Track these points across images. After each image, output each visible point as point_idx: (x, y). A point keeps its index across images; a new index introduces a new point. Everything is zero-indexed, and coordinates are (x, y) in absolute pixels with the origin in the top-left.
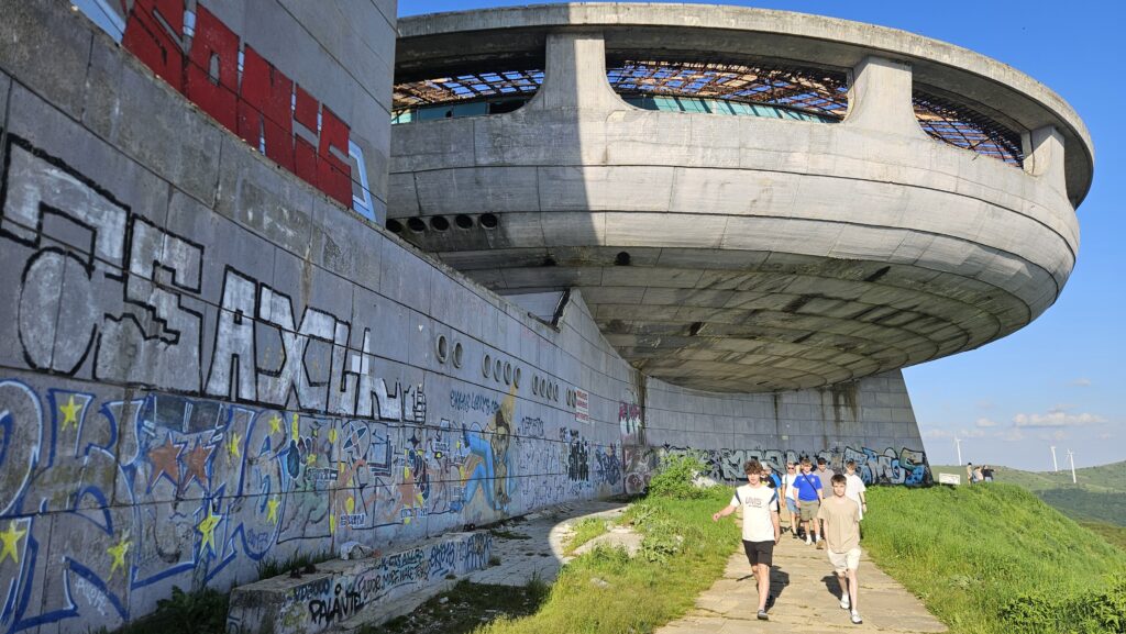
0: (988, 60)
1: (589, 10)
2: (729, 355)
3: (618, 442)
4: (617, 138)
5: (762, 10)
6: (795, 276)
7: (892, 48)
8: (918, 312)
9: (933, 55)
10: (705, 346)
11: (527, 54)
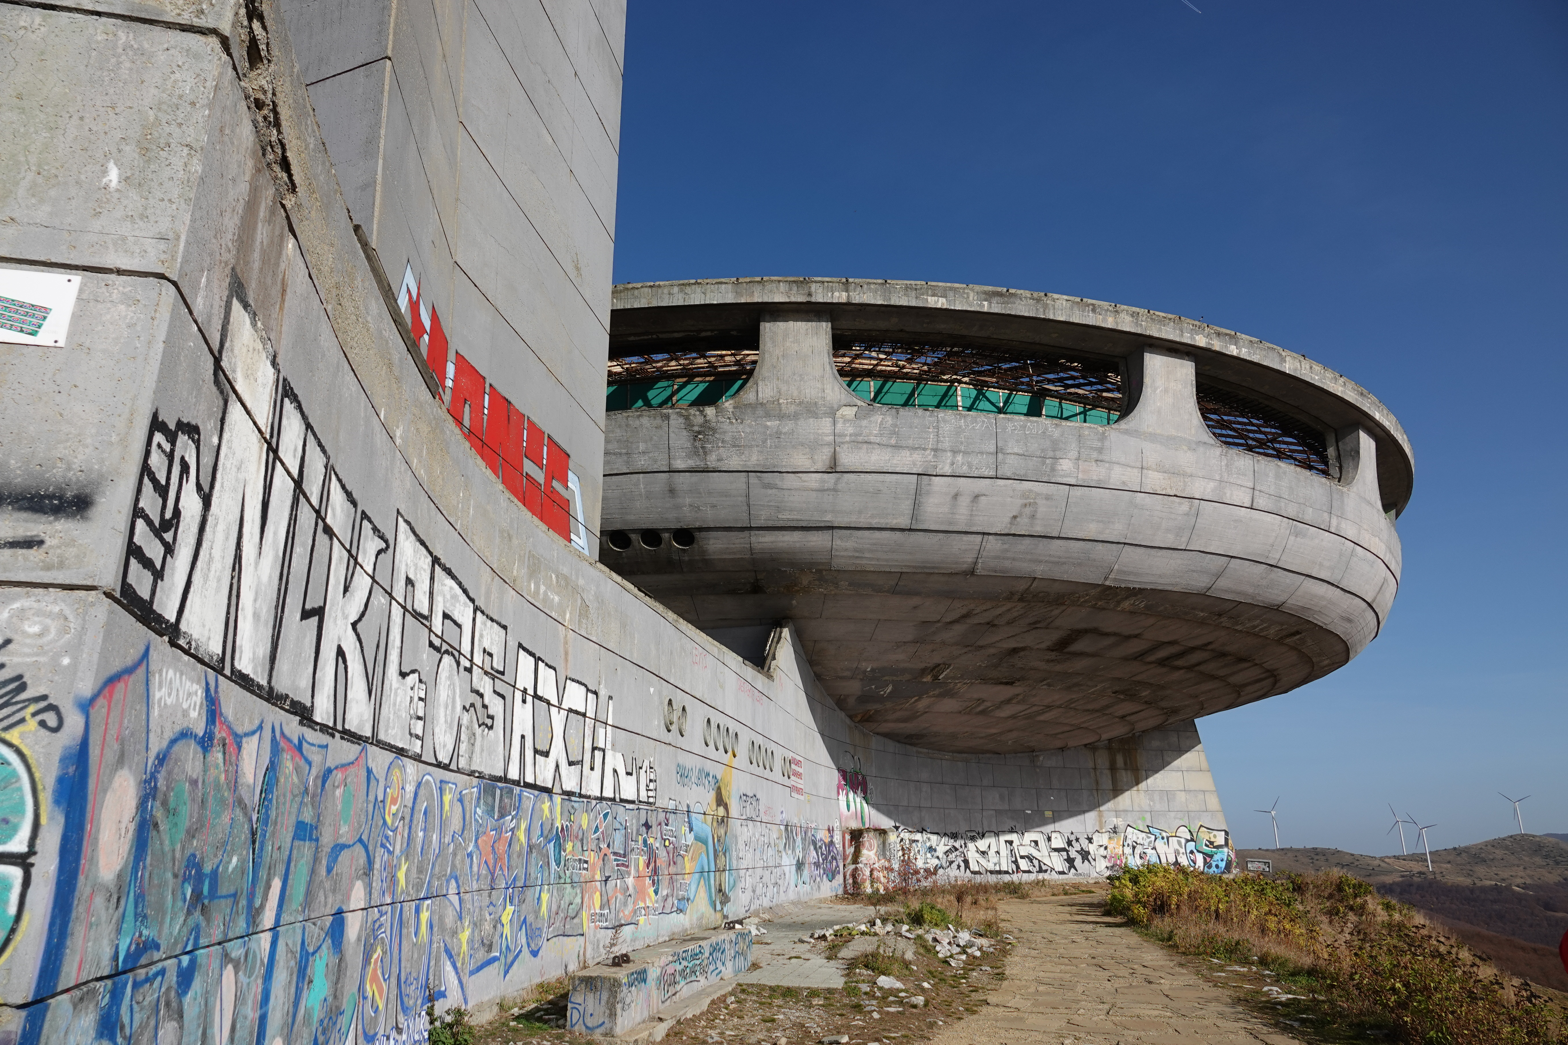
0: (1281, 351)
1: (813, 287)
2: (979, 705)
3: (837, 824)
4: (848, 438)
5: (1019, 292)
6: (1064, 607)
7: (1171, 337)
8: (1212, 650)
9: (1217, 345)
10: (949, 694)
11: (734, 333)
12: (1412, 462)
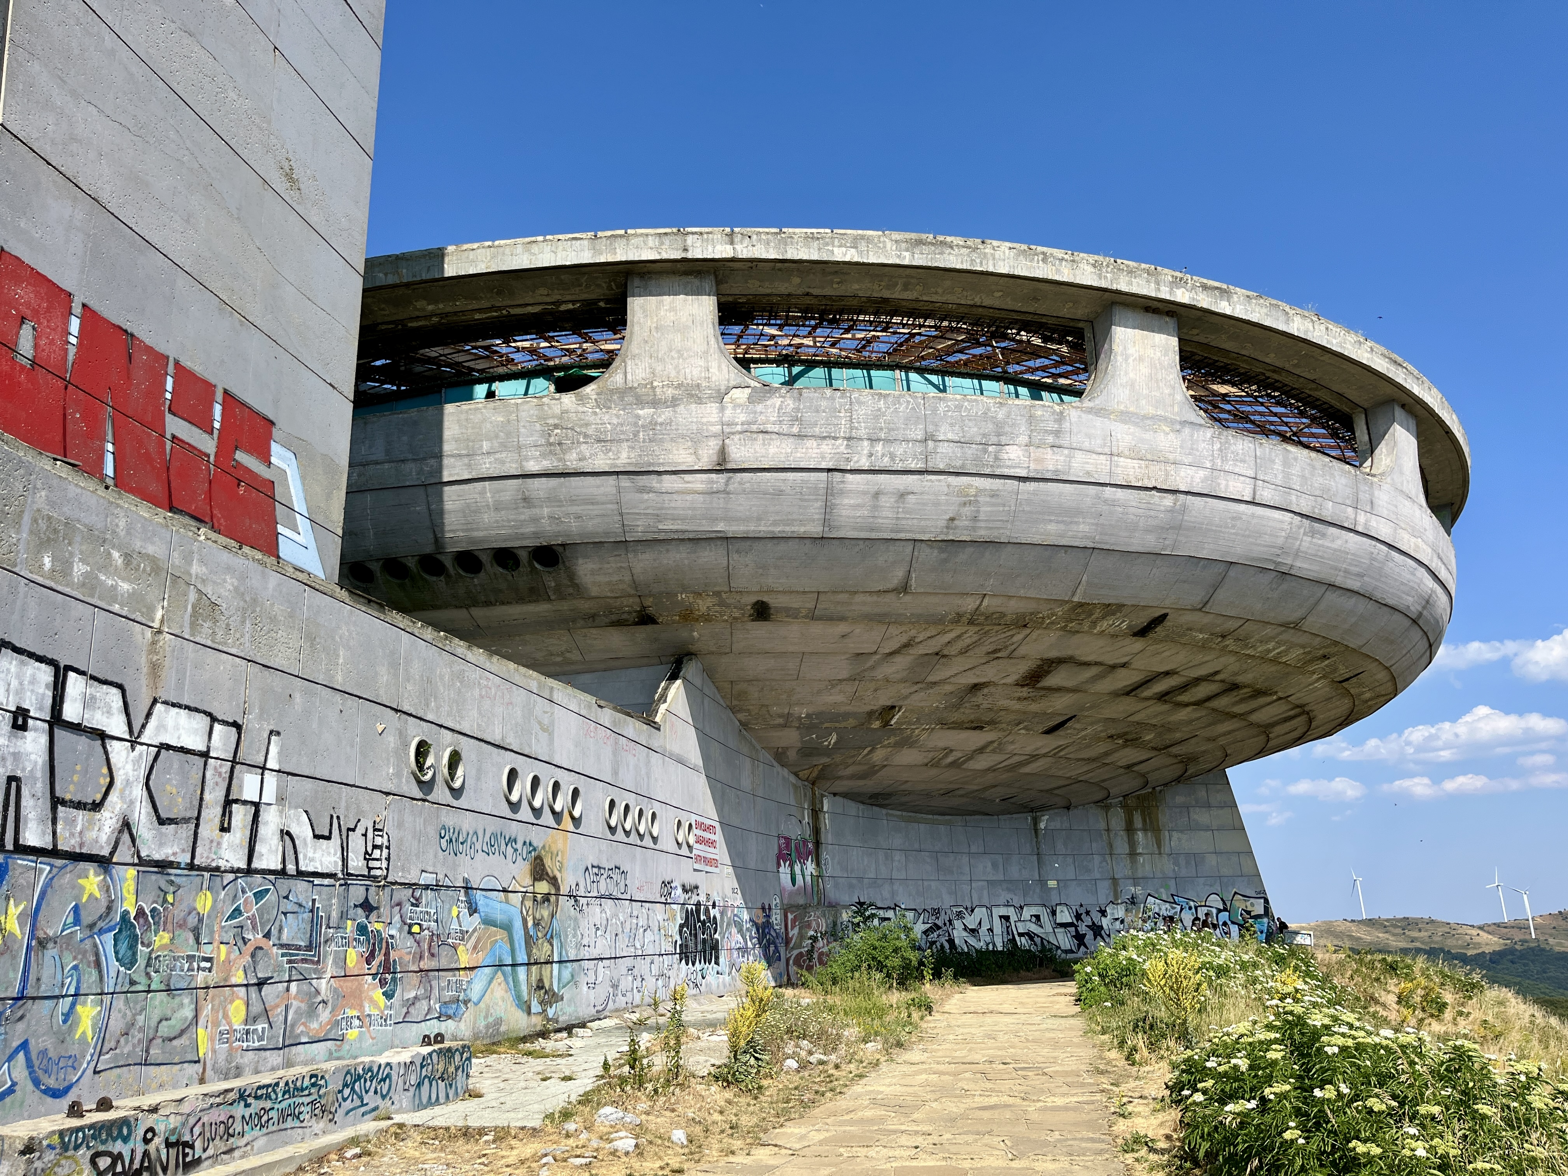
0: (1287, 309)
1: (690, 239)
2: (946, 755)
3: (776, 901)
4: (739, 428)
5: (949, 239)
6: (1028, 631)
7: (1144, 291)
8: (1222, 681)
9: (1204, 301)
10: (907, 742)
11: (602, 304)
12: (1466, 450)
